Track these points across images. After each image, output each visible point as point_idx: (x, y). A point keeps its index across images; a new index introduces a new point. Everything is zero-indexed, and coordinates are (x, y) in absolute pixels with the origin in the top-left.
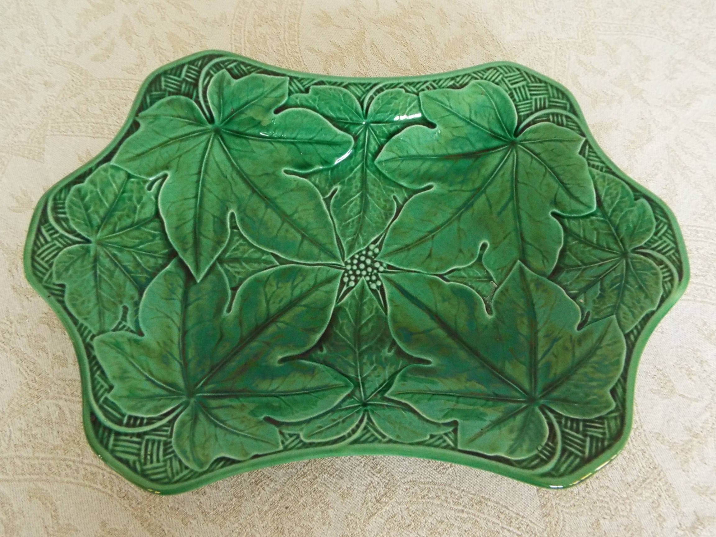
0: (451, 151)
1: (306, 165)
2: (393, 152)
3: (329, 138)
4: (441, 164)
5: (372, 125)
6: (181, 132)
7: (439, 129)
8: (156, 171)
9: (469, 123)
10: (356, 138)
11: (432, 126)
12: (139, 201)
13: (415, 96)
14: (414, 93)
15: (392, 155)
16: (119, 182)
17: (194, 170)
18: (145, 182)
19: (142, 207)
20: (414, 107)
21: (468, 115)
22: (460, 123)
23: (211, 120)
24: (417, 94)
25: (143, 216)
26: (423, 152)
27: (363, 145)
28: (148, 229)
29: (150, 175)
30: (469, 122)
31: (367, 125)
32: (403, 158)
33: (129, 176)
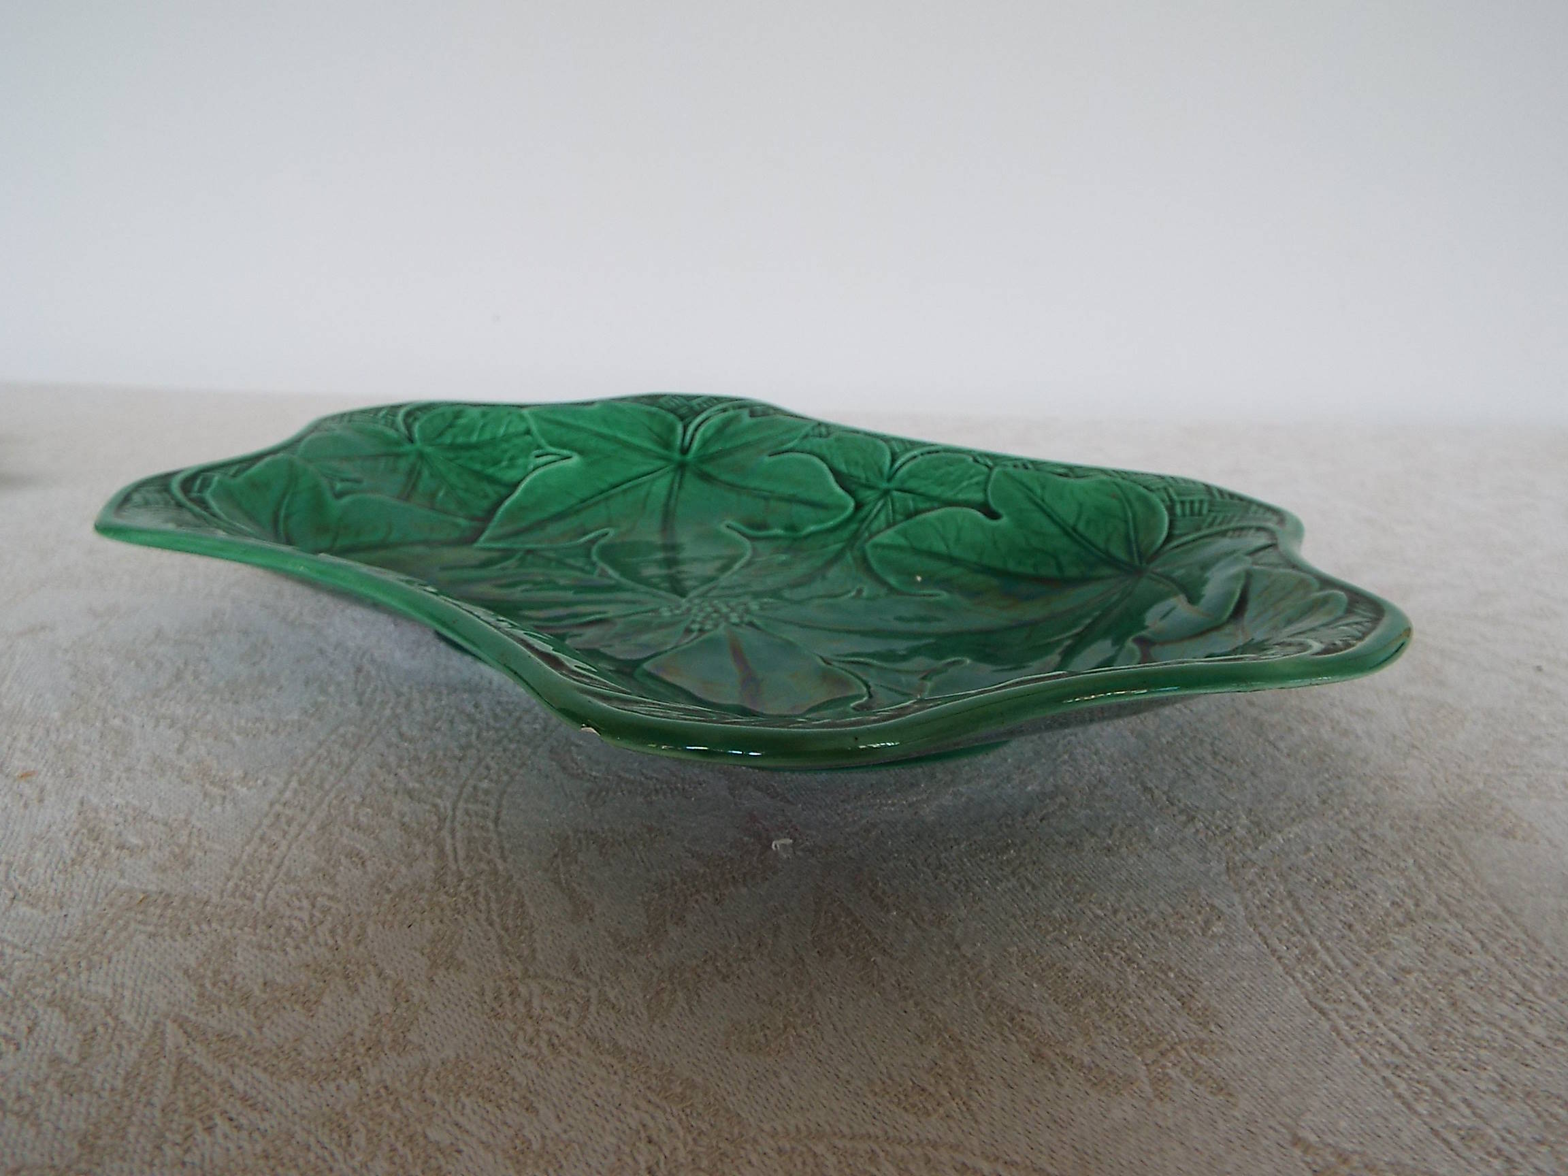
0: (1012, 566)
1: (763, 526)
2: (906, 538)
3: (817, 496)
4: (980, 578)
5: (895, 493)
6: (636, 441)
7: (1004, 521)
8: (564, 447)
9: (1067, 533)
10: (859, 506)
11: (993, 515)
12: (512, 459)
13: (985, 469)
14: (987, 466)
15: (901, 541)
16: (512, 430)
18: (539, 447)
19: (508, 467)
20: (977, 483)
21: (1071, 521)
22: (1053, 529)
23: (685, 451)
24: (990, 468)
25: (499, 475)
26: (957, 552)
27: (863, 520)
28: (490, 489)
29: (552, 444)
30: (1070, 532)
31: (887, 492)
32: (916, 551)
33: (528, 432)
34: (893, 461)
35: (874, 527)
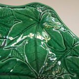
1: (50, 45)
10: (66, 49)
12: (10, 21)
15: (71, 60)
16: (10, 14)
17: (27, 26)
19: (9, 23)
25: (8, 25)
27: (66, 52)
28: (6, 28)
31: (71, 49)
32: (73, 63)
33: (13, 15)
34: (74, 43)
35: (68, 54)
